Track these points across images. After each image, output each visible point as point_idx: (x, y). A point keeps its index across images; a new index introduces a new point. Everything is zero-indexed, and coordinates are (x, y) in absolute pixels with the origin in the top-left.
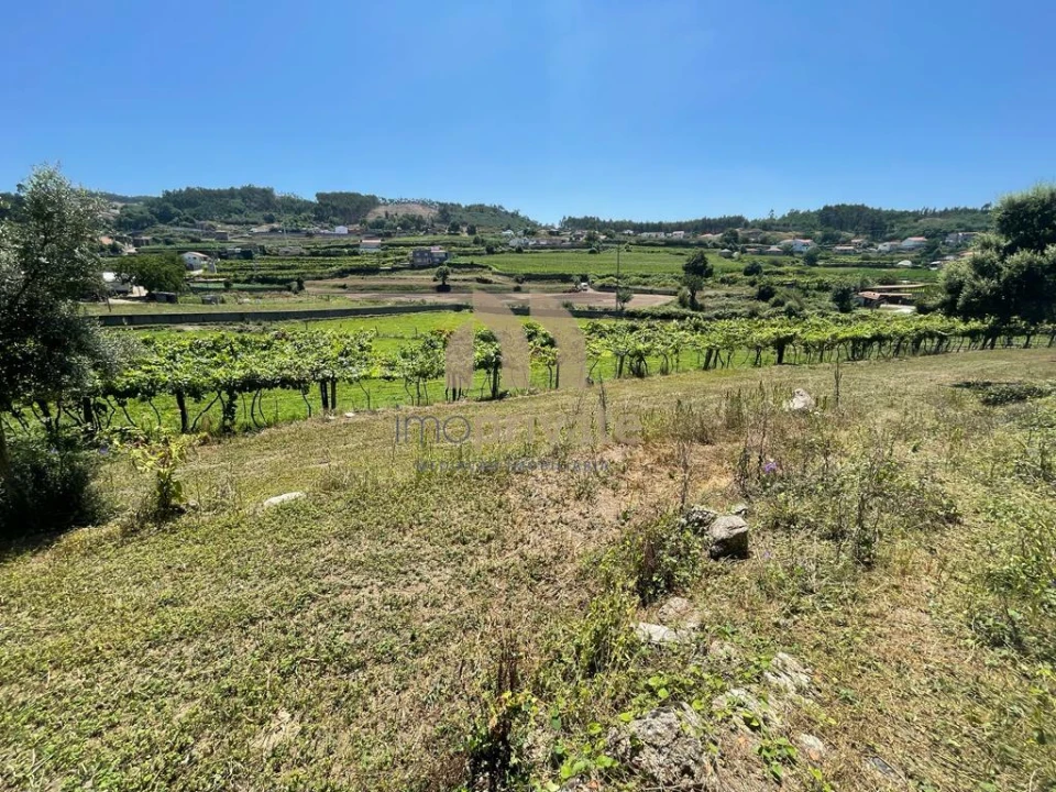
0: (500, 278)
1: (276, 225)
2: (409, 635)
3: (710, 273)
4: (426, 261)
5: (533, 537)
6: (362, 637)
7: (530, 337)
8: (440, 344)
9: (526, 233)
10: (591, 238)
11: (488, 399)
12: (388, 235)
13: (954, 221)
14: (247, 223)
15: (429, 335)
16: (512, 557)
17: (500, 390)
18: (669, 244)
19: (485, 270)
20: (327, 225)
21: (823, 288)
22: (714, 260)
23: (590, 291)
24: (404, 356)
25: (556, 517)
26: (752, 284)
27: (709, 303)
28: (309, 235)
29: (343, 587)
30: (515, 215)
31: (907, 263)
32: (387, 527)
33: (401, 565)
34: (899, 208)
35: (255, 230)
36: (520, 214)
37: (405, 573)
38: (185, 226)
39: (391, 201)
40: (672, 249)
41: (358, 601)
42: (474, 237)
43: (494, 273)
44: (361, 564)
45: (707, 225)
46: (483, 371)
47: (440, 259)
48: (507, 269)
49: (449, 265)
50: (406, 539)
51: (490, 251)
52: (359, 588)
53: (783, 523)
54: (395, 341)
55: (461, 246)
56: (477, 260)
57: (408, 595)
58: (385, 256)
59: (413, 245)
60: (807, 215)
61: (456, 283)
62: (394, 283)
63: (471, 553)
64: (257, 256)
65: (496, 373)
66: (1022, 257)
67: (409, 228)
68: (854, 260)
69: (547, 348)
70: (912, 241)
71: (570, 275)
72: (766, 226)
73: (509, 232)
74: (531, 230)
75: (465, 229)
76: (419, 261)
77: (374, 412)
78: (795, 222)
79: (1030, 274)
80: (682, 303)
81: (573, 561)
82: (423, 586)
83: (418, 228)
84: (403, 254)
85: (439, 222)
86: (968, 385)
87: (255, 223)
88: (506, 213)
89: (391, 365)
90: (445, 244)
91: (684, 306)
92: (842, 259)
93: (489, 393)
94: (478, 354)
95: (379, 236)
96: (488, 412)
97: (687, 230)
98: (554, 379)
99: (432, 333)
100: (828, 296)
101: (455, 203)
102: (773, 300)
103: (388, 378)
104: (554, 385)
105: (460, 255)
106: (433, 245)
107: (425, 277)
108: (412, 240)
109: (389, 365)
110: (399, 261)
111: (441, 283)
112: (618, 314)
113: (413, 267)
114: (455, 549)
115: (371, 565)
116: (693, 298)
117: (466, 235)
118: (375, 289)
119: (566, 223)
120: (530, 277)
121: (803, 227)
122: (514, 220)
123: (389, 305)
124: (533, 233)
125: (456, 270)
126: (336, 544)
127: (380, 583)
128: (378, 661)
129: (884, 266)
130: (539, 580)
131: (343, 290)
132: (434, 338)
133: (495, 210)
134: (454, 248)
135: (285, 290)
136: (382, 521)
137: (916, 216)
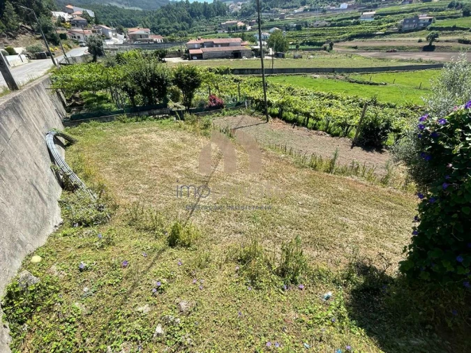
1: (307, 7)
4: (412, 26)
14: (292, 7)
19: (465, 32)
20: (335, 3)
28: (324, 11)
35: (296, 11)
38: (266, 12)
55: (437, 11)
58: (380, 24)
61: (440, 45)
64: (303, 28)
76: (406, 26)
84: (392, 21)
87: (296, 7)
110: (390, 27)
111: (428, 44)
118: (377, 49)
131: (354, 50)
134: (432, 13)
135: (322, 49)
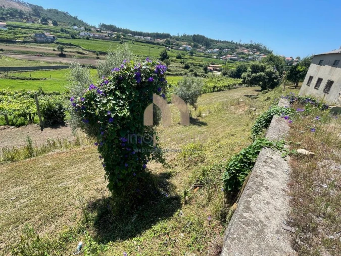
9: (86, 29)
13: (225, 45)
18: (147, 42)
31: (215, 57)
47: (51, 39)
51: (73, 37)
58: (15, 33)
59: (26, 28)
60: (188, 36)
67: (14, 16)
68: (202, 54)
70: (216, 50)
72: (177, 39)
73: (76, 27)
75: (51, 22)
76: (39, 39)
78: (185, 38)
83: (21, 17)
84: (25, 33)
85: (34, 15)
88: (71, 16)
92: (199, 54)
97: (151, 37)
107: (45, 48)
111: (60, 52)
113: (36, 42)
117: (52, 25)
121: (188, 41)
129: (210, 58)
137: (217, 42)
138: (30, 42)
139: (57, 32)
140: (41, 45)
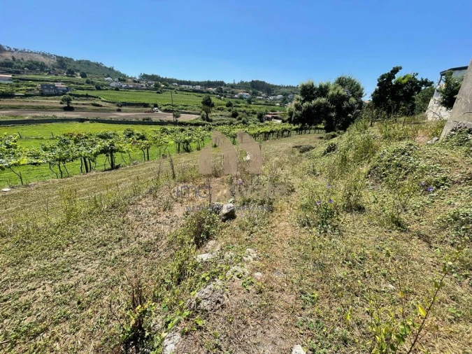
0: (107, 104)
2: (76, 302)
3: (213, 106)
4: (52, 91)
5: (144, 233)
6: (42, 315)
7: (129, 136)
8: (72, 142)
9: (120, 80)
10: (157, 86)
11: (109, 170)
12: (18, 73)
15: (62, 137)
16: (134, 245)
17: (116, 164)
18: (195, 91)
19: (97, 99)
21: (254, 113)
22: (214, 100)
23: (160, 112)
24: (45, 149)
25: (154, 221)
26: (230, 111)
27: (214, 119)
29: (21, 293)
30: (111, 70)
31: (278, 104)
32: (49, 250)
33: (64, 268)
34: (275, 84)
36: (114, 69)
37: (68, 271)
39: (16, 50)
40: (196, 94)
41: (35, 297)
42: (86, 79)
43: (103, 101)
44: (32, 276)
45: (209, 84)
46: (104, 155)
47: (63, 90)
48: (110, 99)
49: (70, 94)
50: (65, 253)
51: (98, 88)
52: (34, 289)
53: (246, 203)
54: (37, 141)
55: (77, 84)
56: (90, 93)
57: (72, 282)
58: (18, 86)
59: (40, 81)
60: (246, 83)
61: (78, 106)
62: (28, 104)
63: (110, 249)
65: (112, 155)
66: (306, 104)
67: (34, 69)
68: (263, 102)
69: (140, 141)
70: (280, 96)
71: (148, 104)
72: (233, 86)
73: (109, 78)
74: (123, 79)
75: (79, 74)
76: (46, 91)
77: (27, 186)
78: (243, 85)
79: (309, 109)
80: (203, 118)
81: (165, 239)
82: (82, 275)
83: (42, 70)
84: (33, 86)
85: (59, 68)
86: (296, 147)
88: (106, 67)
89: (37, 156)
90: (65, 82)
91: (204, 120)
92: (259, 102)
93: (109, 166)
94: (99, 146)
95: (10, 72)
96: (110, 176)
97: (202, 86)
98: (146, 156)
99: (64, 135)
100: (256, 116)
101: (69, 57)
102: (238, 117)
103: (35, 164)
104: (146, 159)
105: (78, 89)
106: (56, 81)
107: (53, 101)
108: (38, 77)
109: (34, 156)
110: (31, 90)
111: (66, 105)
112: (175, 123)
113: (42, 95)
114: (99, 250)
115: (43, 274)
116: (207, 116)
117: (80, 77)
118: (13, 108)
119: (142, 77)
120: (125, 104)
121: (246, 88)
122: (110, 72)
123: (27, 118)
124: (124, 81)
125: (76, 98)
126: (10, 270)
127: (50, 282)
128: (57, 323)
129: (272, 105)
130: (150, 251)
132: (66, 138)
133: (97, 64)
134: (72, 85)
136: (45, 247)
138: (34, 95)
139: (80, 84)
140: (49, 98)
